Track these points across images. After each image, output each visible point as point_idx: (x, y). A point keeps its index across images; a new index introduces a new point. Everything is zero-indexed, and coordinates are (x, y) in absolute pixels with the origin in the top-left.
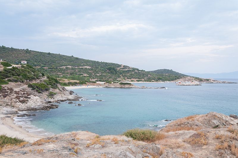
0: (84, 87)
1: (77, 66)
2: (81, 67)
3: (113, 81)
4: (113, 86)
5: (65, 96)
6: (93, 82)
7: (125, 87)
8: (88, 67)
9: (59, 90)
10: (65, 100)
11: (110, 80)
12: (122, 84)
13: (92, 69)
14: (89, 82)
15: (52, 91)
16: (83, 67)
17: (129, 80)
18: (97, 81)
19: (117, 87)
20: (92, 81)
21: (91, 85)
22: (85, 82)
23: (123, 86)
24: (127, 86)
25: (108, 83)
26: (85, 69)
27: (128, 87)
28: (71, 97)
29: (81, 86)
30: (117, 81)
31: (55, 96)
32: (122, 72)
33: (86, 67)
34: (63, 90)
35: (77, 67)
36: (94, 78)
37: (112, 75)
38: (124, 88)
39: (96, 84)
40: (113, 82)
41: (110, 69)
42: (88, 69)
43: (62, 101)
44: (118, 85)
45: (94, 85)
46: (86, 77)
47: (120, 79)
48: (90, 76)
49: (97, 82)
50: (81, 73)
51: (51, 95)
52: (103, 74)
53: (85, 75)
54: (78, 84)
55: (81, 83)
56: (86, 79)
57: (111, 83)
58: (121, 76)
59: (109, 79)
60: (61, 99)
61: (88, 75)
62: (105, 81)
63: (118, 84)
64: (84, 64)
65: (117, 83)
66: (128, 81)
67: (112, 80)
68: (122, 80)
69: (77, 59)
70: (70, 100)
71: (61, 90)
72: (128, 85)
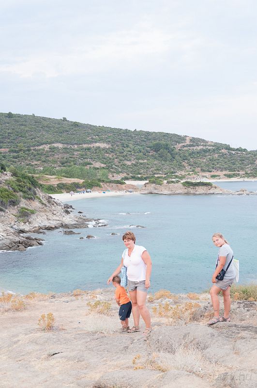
0: (95, 194)
1: (76, 144)
2: (85, 146)
3: (165, 178)
4: (166, 192)
5: (55, 217)
6: (118, 182)
7: (197, 193)
8: (103, 145)
9: (41, 202)
10: (56, 228)
11: (159, 175)
12: (188, 184)
13: (113, 151)
14: (107, 182)
15: (25, 206)
16: (92, 146)
17: (207, 174)
18: (127, 179)
19: (178, 192)
20: (113, 179)
21: (113, 189)
22: (97, 182)
23: (192, 191)
24: (201, 190)
25: (154, 182)
26: (96, 150)
27: (203, 192)
28: (68, 219)
29: (89, 194)
30: (177, 177)
31: (33, 217)
32: (187, 154)
33: (97, 145)
34: (49, 202)
35: (76, 146)
36: (118, 173)
37: (163, 162)
38: (194, 194)
39: (124, 188)
40: (165, 182)
41: (157, 148)
42: (103, 150)
43: (49, 229)
44: (179, 187)
45: (119, 190)
46: (98, 169)
47: (183, 173)
48: (108, 168)
49: (127, 182)
50: (86, 160)
51: (25, 215)
52: (141, 161)
53: (98, 165)
54: (80, 188)
55: (90, 186)
56: (99, 174)
57: (161, 185)
58: (186, 165)
59: (155, 174)
60: (47, 224)
61: (103, 165)
62: (145, 179)
63: (180, 184)
64: (92, 139)
65: (178, 182)
66: (203, 176)
67: (164, 176)
68: (189, 174)
69: (76, 125)
70: (65, 226)
71: (44, 202)
72: (205, 188)
